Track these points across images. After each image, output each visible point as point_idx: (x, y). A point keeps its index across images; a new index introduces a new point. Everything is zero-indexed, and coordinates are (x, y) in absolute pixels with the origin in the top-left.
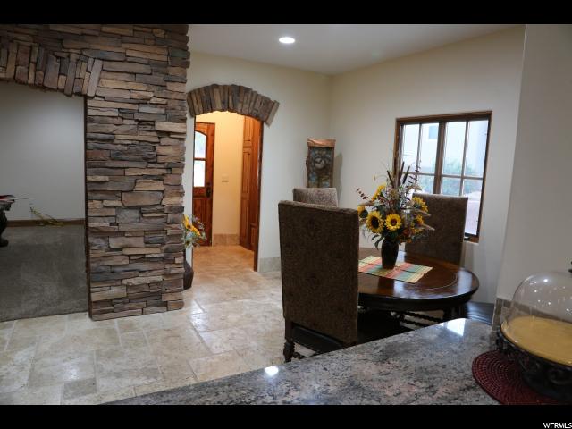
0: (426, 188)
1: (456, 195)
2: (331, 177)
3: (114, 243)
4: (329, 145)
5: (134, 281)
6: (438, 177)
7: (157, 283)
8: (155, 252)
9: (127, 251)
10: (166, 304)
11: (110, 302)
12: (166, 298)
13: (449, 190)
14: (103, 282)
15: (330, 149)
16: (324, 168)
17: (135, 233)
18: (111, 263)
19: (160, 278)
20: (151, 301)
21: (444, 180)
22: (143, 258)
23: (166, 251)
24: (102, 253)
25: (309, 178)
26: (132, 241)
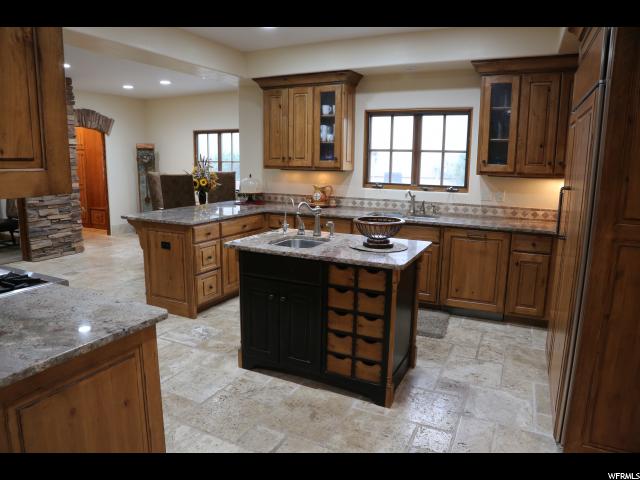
0: (214, 169)
1: (230, 171)
2: (154, 168)
3: (42, 212)
4: (150, 147)
5: (55, 236)
6: (220, 163)
7: (69, 236)
8: (65, 217)
9: (50, 218)
10: (74, 249)
11: (43, 249)
12: (74, 245)
13: (226, 169)
14: (37, 237)
15: (152, 150)
16: (149, 162)
17: (53, 206)
18: (42, 225)
19: (70, 233)
20: (65, 247)
21: (223, 164)
22: (59, 221)
23: (72, 216)
24: (36, 219)
25: (139, 170)
26: (52, 211)
